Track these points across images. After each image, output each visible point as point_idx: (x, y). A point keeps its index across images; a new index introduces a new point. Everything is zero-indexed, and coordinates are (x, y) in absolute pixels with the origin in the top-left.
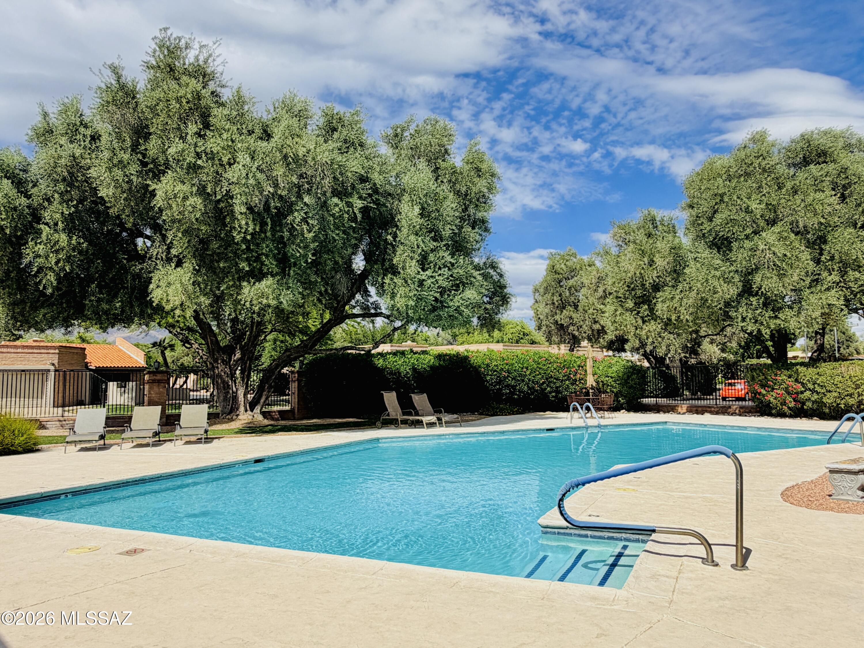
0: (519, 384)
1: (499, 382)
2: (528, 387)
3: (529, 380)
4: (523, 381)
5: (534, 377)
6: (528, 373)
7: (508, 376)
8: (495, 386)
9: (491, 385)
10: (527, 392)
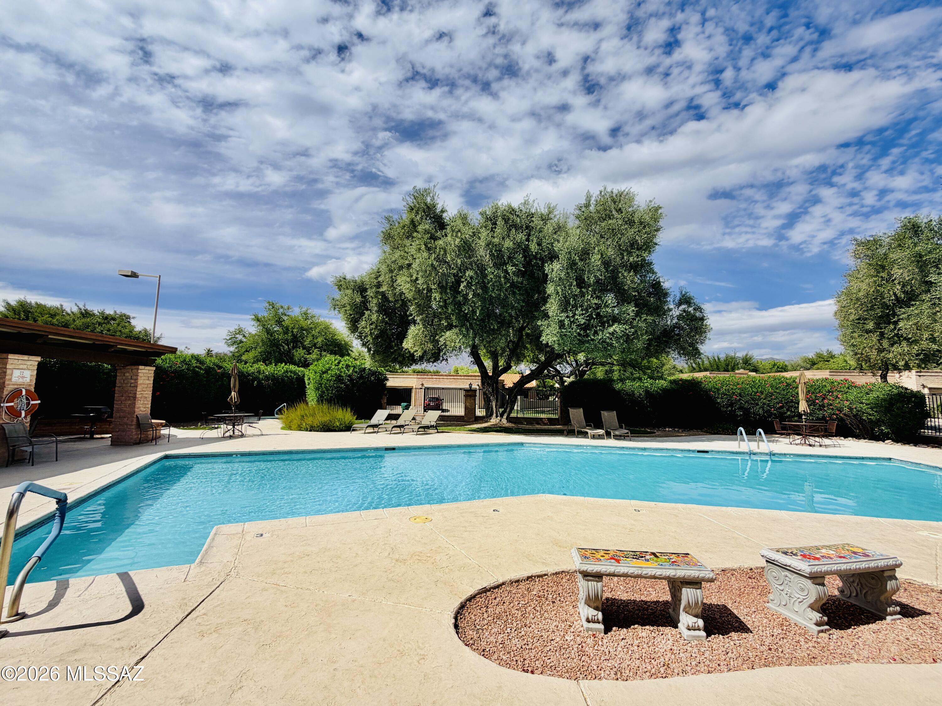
0: (753, 407)
1: (731, 405)
2: (763, 410)
3: (764, 404)
4: (757, 404)
5: (769, 401)
6: (763, 396)
7: (740, 399)
8: (727, 408)
9: (723, 407)
10: (763, 415)
